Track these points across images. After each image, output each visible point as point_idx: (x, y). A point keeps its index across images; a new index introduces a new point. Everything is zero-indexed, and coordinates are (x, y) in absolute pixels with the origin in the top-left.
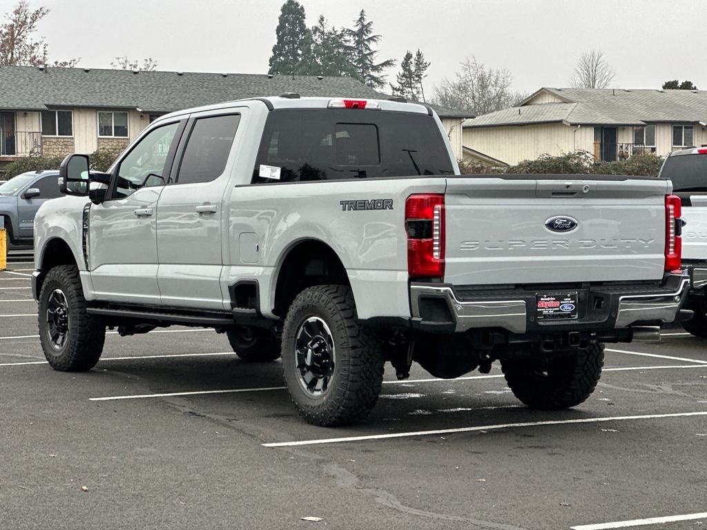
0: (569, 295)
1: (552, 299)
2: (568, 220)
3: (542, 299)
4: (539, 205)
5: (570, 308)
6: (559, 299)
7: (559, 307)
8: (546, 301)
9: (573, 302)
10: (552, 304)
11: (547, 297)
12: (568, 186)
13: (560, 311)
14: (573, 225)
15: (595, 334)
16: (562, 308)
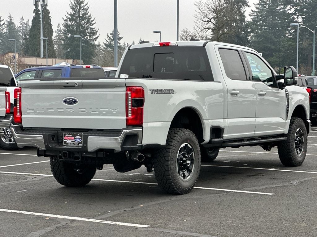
0: (78, 135)
1: (71, 136)
2: (73, 99)
3: (66, 136)
4: (61, 92)
5: (79, 141)
6: (74, 136)
7: (74, 140)
8: (68, 137)
9: (81, 138)
10: (71, 138)
11: (68, 135)
12: (67, 83)
13: (74, 142)
14: (75, 102)
15: (85, 154)
16: (75, 140)
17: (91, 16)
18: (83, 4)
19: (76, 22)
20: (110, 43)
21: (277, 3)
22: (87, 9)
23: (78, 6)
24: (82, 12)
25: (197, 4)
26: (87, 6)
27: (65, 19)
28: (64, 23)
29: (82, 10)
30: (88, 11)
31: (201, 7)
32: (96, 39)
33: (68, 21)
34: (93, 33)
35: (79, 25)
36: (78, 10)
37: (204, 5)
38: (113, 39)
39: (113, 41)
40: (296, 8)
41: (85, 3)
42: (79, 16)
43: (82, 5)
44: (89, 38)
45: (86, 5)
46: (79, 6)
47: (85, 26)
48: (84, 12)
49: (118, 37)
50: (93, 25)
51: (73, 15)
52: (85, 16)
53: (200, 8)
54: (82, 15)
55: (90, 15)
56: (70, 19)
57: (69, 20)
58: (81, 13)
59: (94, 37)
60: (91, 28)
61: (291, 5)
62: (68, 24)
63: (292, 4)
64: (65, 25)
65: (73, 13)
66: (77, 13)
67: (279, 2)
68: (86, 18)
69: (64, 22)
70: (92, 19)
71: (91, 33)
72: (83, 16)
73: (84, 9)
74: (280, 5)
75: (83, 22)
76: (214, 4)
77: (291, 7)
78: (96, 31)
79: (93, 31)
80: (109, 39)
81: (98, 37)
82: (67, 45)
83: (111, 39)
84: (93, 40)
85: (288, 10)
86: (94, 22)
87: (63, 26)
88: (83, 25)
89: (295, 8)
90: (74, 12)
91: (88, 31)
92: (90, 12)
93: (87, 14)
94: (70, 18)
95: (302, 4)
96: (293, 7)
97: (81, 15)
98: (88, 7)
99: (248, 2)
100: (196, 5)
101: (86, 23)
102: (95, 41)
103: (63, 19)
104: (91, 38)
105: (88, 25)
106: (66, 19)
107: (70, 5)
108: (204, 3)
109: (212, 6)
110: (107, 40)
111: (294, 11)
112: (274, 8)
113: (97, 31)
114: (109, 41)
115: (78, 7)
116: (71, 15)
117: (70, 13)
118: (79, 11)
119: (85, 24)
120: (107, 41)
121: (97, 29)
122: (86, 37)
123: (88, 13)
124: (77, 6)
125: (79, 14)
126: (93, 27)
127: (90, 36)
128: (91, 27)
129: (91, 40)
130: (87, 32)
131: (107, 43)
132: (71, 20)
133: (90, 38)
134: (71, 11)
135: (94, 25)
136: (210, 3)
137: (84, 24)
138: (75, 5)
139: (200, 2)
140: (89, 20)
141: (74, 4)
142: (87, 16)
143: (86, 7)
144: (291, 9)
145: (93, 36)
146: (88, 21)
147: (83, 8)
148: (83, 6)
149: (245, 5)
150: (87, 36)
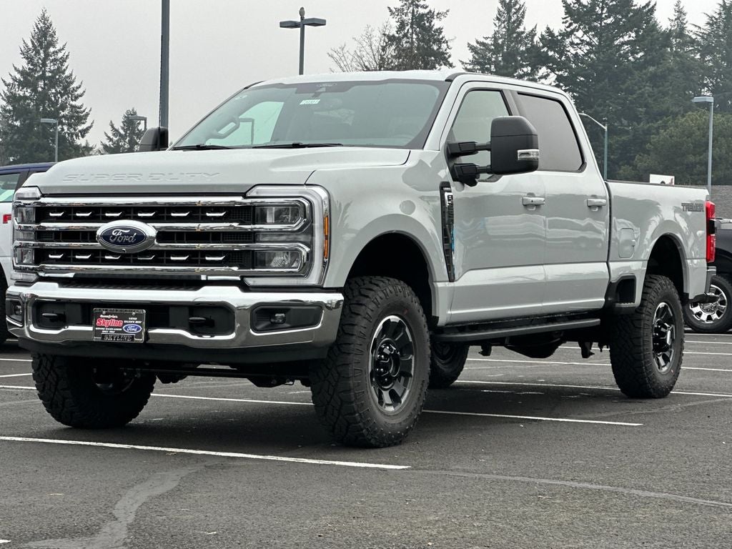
17: (73, 77)
18: (54, 47)
19: (35, 90)
20: (118, 144)
21: (516, 61)
22: (63, 60)
23: (41, 51)
24: (50, 66)
25: (335, 55)
26: (63, 52)
27: (8, 82)
28: (6, 92)
29: (51, 62)
30: (66, 64)
31: (345, 62)
32: (84, 132)
33: (17, 86)
34: (78, 117)
35: (43, 97)
36: (40, 61)
37: (351, 57)
38: (126, 134)
39: (124, 139)
40: (560, 73)
41: (58, 46)
42: (43, 77)
43: (52, 50)
44: (66, 130)
45: (60, 50)
46: (44, 52)
47: (58, 101)
48: (56, 67)
49: (138, 130)
50: (76, 98)
51: (28, 74)
52: (57, 77)
53: (342, 65)
54: (50, 74)
55: (71, 75)
56: (20, 82)
57: (19, 85)
58: (47, 69)
59: (80, 128)
60: (72, 106)
61: (548, 67)
62: (15, 94)
63: (551, 65)
64: (8, 97)
65: (29, 69)
66: (38, 69)
67: (519, 58)
68: (61, 82)
69: (5, 88)
70: (74, 85)
71: (72, 117)
72: (53, 77)
73: (55, 60)
74: (523, 66)
75: (53, 91)
76: (374, 55)
77: (549, 70)
78: (84, 113)
79: (77, 112)
80: (114, 135)
81: (90, 127)
82: (12, 145)
83: (120, 135)
84: (77, 136)
85: (540, 78)
86: (79, 92)
87: (3, 99)
88: (53, 98)
89: (557, 73)
90: (32, 67)
91: (66, 112)
92: (70, 68)
93: (63, 72)
94: (20, 80)
95: (573, 65)
96: (553, 71)
97: (48, 74)
98: (66, 54)
99: (449, 56)
100: (332, 56)
101: (60, 93)
102: (83, 137)
103: (4, 82)
104: (72, 131)
105: (64, 98)
106: (11, 81)
107: (23, 49)
108: (352, 53)
109: (371, 60)
110: (109, 137)
111: (556, 79)
112: (509, 72)
113: (87, 115)
114: (115, 139)
115: (42, 55)
116: (22, 73)
117: (21, 69)
118: (44, 65)
119: (59, 95)
120: (111, 140)
121: (86, 108)
122: (60, 126)
123: (65, 70)
124: (38, 53)
125: (44, 72)
126: (77, 103)
127: (70, 125)
128: (73, 103)
129: (72, 134)
130: (63, 116)
131: (111, 143)
132: (22, 84)
133: (68, 129)
134: (23, 64)
135: (80, 98)
136: (364, 53)
137: (55, 95)
138: (34, 50)
139: (343, 49)
140: (69, 86)
141: (30, 46)
142: (64, 76)
143: (60, 55)
144: (548, 75)
145: (77, 125)
146: (65, 88)
147: (53, 57)
148: (53, 52)
149: (441, 62)
150: (63, 124)
